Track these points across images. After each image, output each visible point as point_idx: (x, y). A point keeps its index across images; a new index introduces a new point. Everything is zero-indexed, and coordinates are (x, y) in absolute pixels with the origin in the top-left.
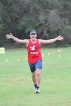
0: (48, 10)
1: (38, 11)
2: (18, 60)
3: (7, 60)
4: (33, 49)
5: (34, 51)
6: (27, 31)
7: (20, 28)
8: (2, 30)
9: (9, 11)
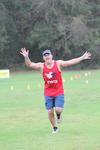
0: (70, 16)
1: (56, 18)
2: (29, 87)
3: (12, 88)
4: (50, 76)
5: (51, 79)
6: (40, 46)
7: (32, 43)
8: (6, 45)
9: (16, 18)
